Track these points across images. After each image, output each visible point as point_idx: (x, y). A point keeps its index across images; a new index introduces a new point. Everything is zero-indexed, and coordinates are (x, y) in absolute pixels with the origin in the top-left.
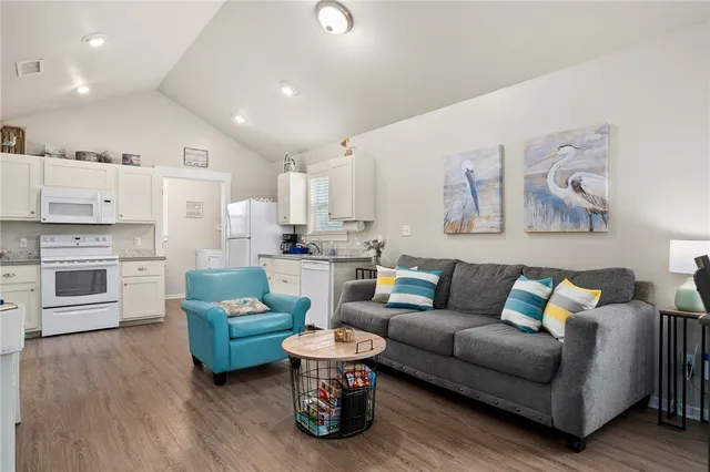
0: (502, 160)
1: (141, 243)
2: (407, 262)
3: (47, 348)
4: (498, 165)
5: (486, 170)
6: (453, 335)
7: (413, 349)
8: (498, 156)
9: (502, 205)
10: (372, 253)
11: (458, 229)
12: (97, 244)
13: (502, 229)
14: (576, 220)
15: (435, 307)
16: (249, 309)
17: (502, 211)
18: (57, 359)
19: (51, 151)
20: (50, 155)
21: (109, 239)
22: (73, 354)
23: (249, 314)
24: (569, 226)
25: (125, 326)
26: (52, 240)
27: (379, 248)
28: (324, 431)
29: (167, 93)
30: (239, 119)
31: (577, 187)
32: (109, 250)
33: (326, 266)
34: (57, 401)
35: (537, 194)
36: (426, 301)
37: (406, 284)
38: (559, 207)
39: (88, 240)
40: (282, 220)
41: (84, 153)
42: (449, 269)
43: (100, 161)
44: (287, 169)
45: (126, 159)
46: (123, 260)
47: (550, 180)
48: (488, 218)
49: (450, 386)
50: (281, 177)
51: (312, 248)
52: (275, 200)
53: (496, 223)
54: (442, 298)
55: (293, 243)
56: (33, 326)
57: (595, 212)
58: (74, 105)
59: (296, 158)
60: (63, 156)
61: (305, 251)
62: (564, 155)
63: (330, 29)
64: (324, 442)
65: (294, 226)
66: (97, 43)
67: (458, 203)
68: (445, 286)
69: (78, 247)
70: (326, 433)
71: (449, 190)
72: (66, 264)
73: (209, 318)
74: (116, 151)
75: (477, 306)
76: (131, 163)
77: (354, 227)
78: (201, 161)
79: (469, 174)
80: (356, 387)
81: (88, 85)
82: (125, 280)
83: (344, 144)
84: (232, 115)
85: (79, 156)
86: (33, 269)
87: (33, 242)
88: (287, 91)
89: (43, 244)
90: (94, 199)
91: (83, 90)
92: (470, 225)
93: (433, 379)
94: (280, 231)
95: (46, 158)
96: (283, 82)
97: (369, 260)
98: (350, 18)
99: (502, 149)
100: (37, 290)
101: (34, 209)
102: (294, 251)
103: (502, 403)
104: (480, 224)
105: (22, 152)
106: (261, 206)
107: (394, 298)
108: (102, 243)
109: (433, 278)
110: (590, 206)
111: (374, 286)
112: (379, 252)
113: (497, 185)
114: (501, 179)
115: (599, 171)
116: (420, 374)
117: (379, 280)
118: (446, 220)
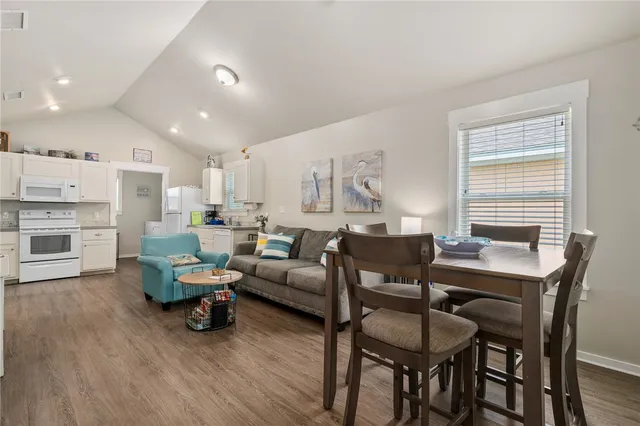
0: (332, 167)
1: (99, 217)
2: (279, 229)
3: (23, 290)
4: (330, 170)
5: (323, 174)
6: (287, 273)
7: (268, 283)
8: (329, 164)
9: (332, 195)
10: (259, 224)
11: (310, 209)
12: (63, 216)
13: (332, 210)
14: (366, 205)
15: (290, 258)
16: (187, 261)
17: (332, 199)
18: (31, 296)
19: (29, 149)
20: (28, 152)
21: (74, 213)
22: (43, 293)
23: (186, 264)
24: (362, 208)
25: (85, 276)
26: (29, 214)
27: (264, 221)
28: (200, 327)
29: (120, 108)
30: (174, 130)
31: (367, 186)
32: (74, 221)
33: (229, 233)
34: (30, 319)
35: (349, 189)
36: (283, 254)
37: (273, 244)
38: (358, 197)
39: (58, 214)
40: (204, 201)
41: (55, 152)
42: (300, 235)
43: (67, 157)
44: (209, 165)
45: (88, 156)
46: (82, 228)
47: (354, 181)
48: (324, 203)
49: (285, 302)
50: (205, 171)
51: (226, 220)
52: (201, 187)
53: (328, 206)
54: (294, 252)
55: (213, 217)
56: (13, 275)
57: (374, 200)
58: (47, 117)
59: (216, 158)
60: (38, 153)
61: (221, 223)
62: (361, 167)
63: (223, 83)
64: (201, 334)
65: (215, 206)
66: (64, 82)
67: (309, 193)
68: (297, 246)
69: (49, 218)
70: (202, 328)
71: (304, 184)
72: (39, 231)
73: (160, 268)
74: (80, 150)
75: (311, 256)
76: (92, 159)
77: (250, 207)
78: (147, 158)
79: (315, 175)
80: (220, 301)
81: (57, 105)
82: (86, 243)
83: (244, 151)
84: (169, 128)
85: (51, 153)
86: (13, 234)
87: (13, 216)
88: (204, 115)
89: (21, 216)
90: (63, 184)
91: (55, 108)
92: (315, 207)
93: (277, 299)
94: (204, 209)
95: (25, 155)
96: (200, 109)
97: (257, 229)
98: (236, 77)
99: (332, 161)
100: (16, 249)
101: (15, 191)
102: (213, 223)
103: (308, 309)
104: (320, 207)
105: (6, 150)
106: (190, 192)
107: (265, 252)
108: (69, 216)
109: (289, 240)
110: (372, 197)
111: (255, 245)
112: (264, 225)
113: (329, 183)
114: (331, 179)
115: (376, 176)
116: (271, 297)
117: (259, 241)
118: (303, 203)
